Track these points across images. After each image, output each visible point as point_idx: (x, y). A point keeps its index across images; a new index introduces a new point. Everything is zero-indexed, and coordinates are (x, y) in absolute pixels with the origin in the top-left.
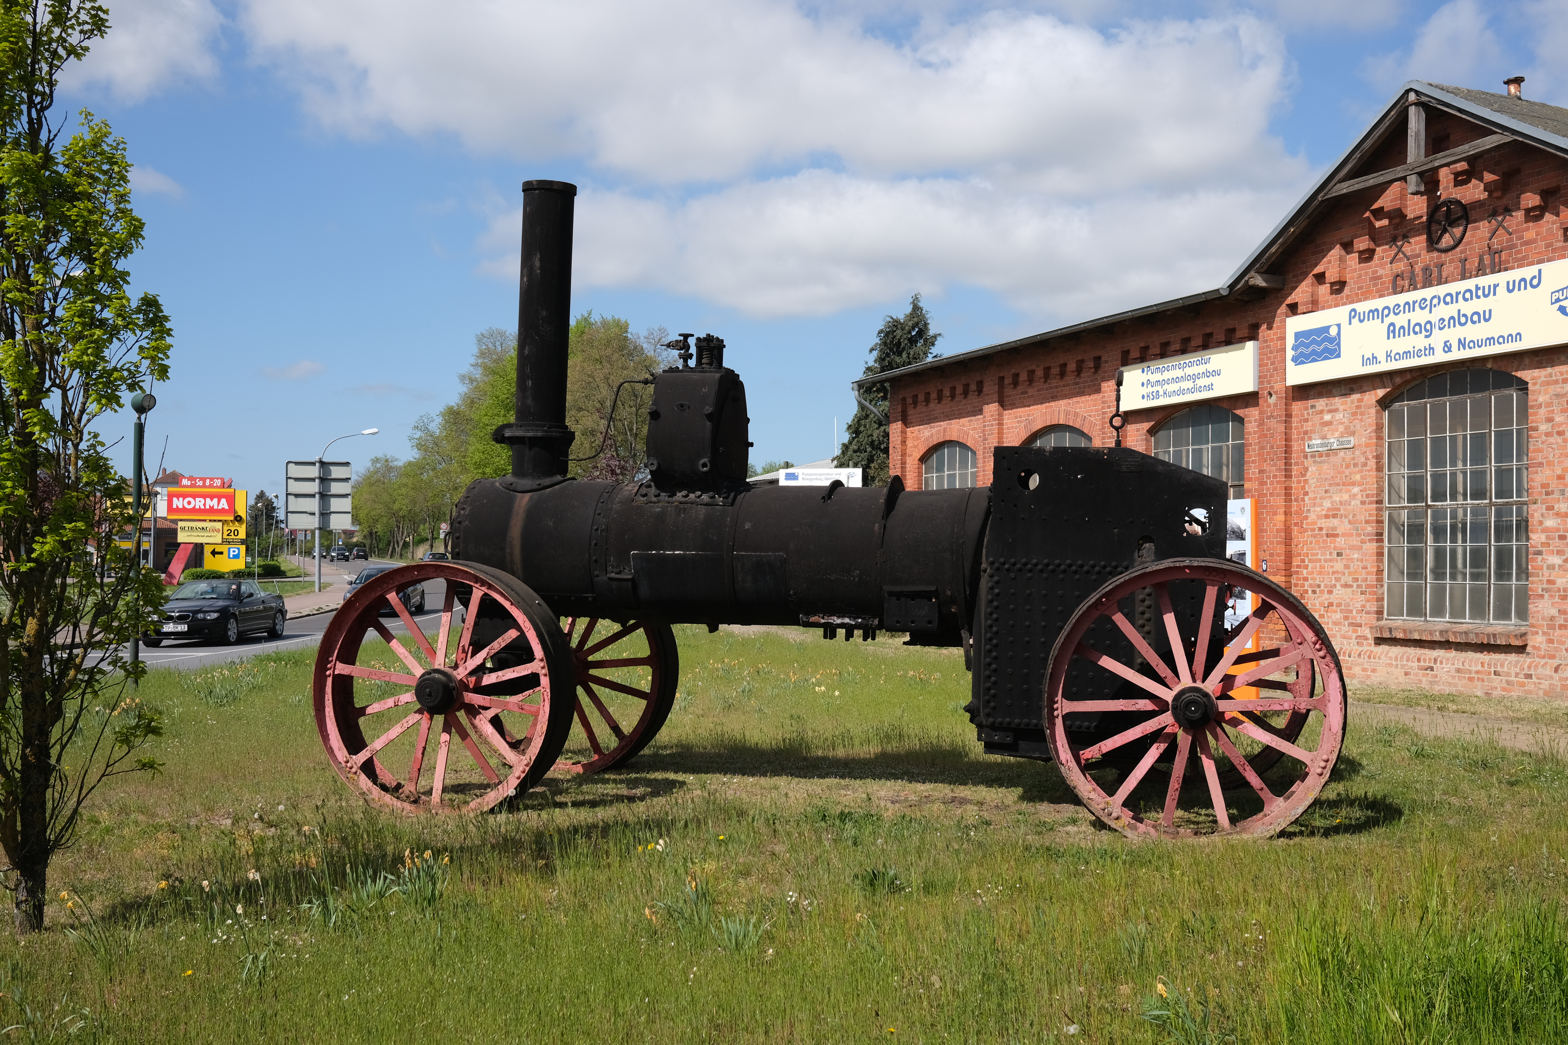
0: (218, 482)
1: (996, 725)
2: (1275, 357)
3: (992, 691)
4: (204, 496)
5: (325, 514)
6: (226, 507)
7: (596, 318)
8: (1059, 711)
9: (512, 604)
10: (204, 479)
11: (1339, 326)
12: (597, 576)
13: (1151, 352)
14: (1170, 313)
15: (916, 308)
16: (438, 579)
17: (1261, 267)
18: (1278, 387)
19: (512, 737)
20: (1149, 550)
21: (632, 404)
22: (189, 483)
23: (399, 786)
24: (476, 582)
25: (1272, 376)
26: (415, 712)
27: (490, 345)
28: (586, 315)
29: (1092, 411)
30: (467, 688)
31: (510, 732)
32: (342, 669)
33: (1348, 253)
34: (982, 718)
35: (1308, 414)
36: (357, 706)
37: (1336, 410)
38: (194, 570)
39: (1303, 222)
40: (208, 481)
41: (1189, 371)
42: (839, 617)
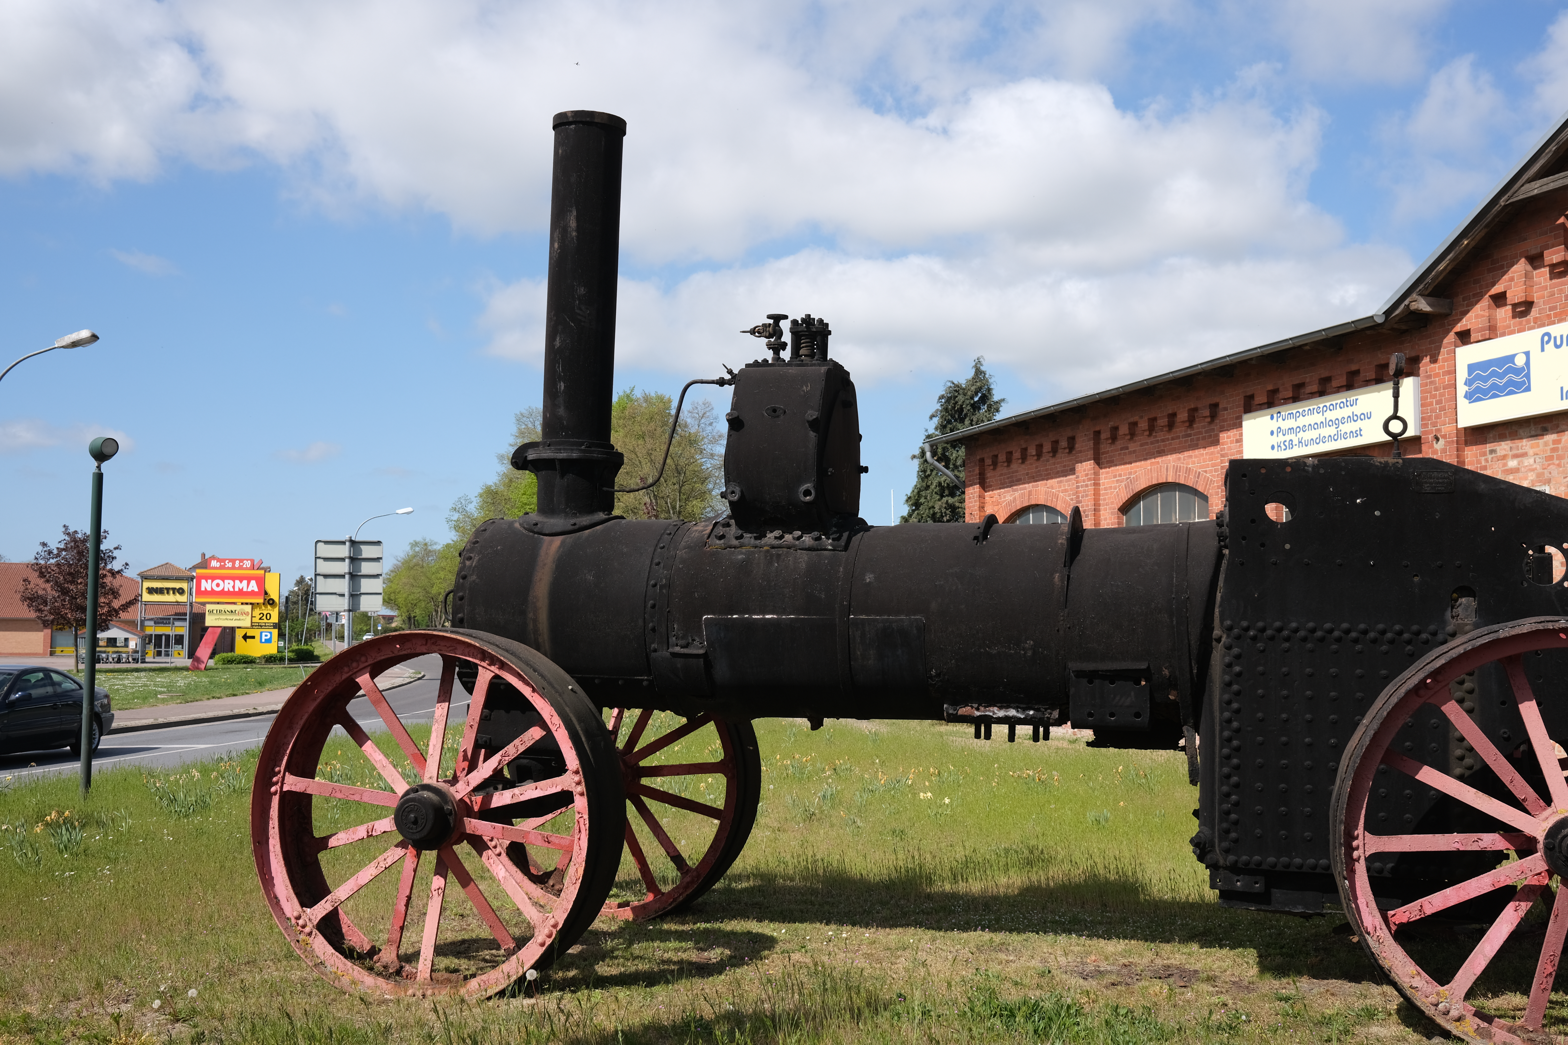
0: (248, 564)
1: (1240, 865)
2: (1441, 395)
3: (1233, 816)
4: (233, 578)
5: (355, 596)
6: (256, 589)
7: (638, 394)
8: (1361, 851)
9: (534, 690)
10: (233, 561)
11: (1527, 354)
12: (655, 651)
13: (1281, 395)
14: (1308, 347)
15: (979, 372)
16: (433, 655)
17: (1425, 288)
18: (1447, 429)
19: (538, 868)
20: (1466, 608)
21: (675, 482)
22: (218, 565)
23: (374, 951)
24: (483, 660)
25: (1438, 417)
26: (397, 846)
27: (530, 425)
28: (629, 392)
29: (1207, 466)
30: (470, 813)
31: (534, 861)
32: (293, 783)
33: (1535, 268)
34: (1218, 855)
35: (1487, 461)
36: (317, 834)
37: (1525, 455)
38: (225, 655)
39: (1479, 232)
40: (237, 562)
41: (1331, 415)
42: (1000, 708)
